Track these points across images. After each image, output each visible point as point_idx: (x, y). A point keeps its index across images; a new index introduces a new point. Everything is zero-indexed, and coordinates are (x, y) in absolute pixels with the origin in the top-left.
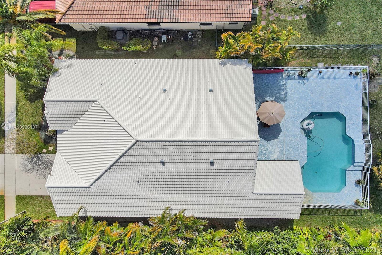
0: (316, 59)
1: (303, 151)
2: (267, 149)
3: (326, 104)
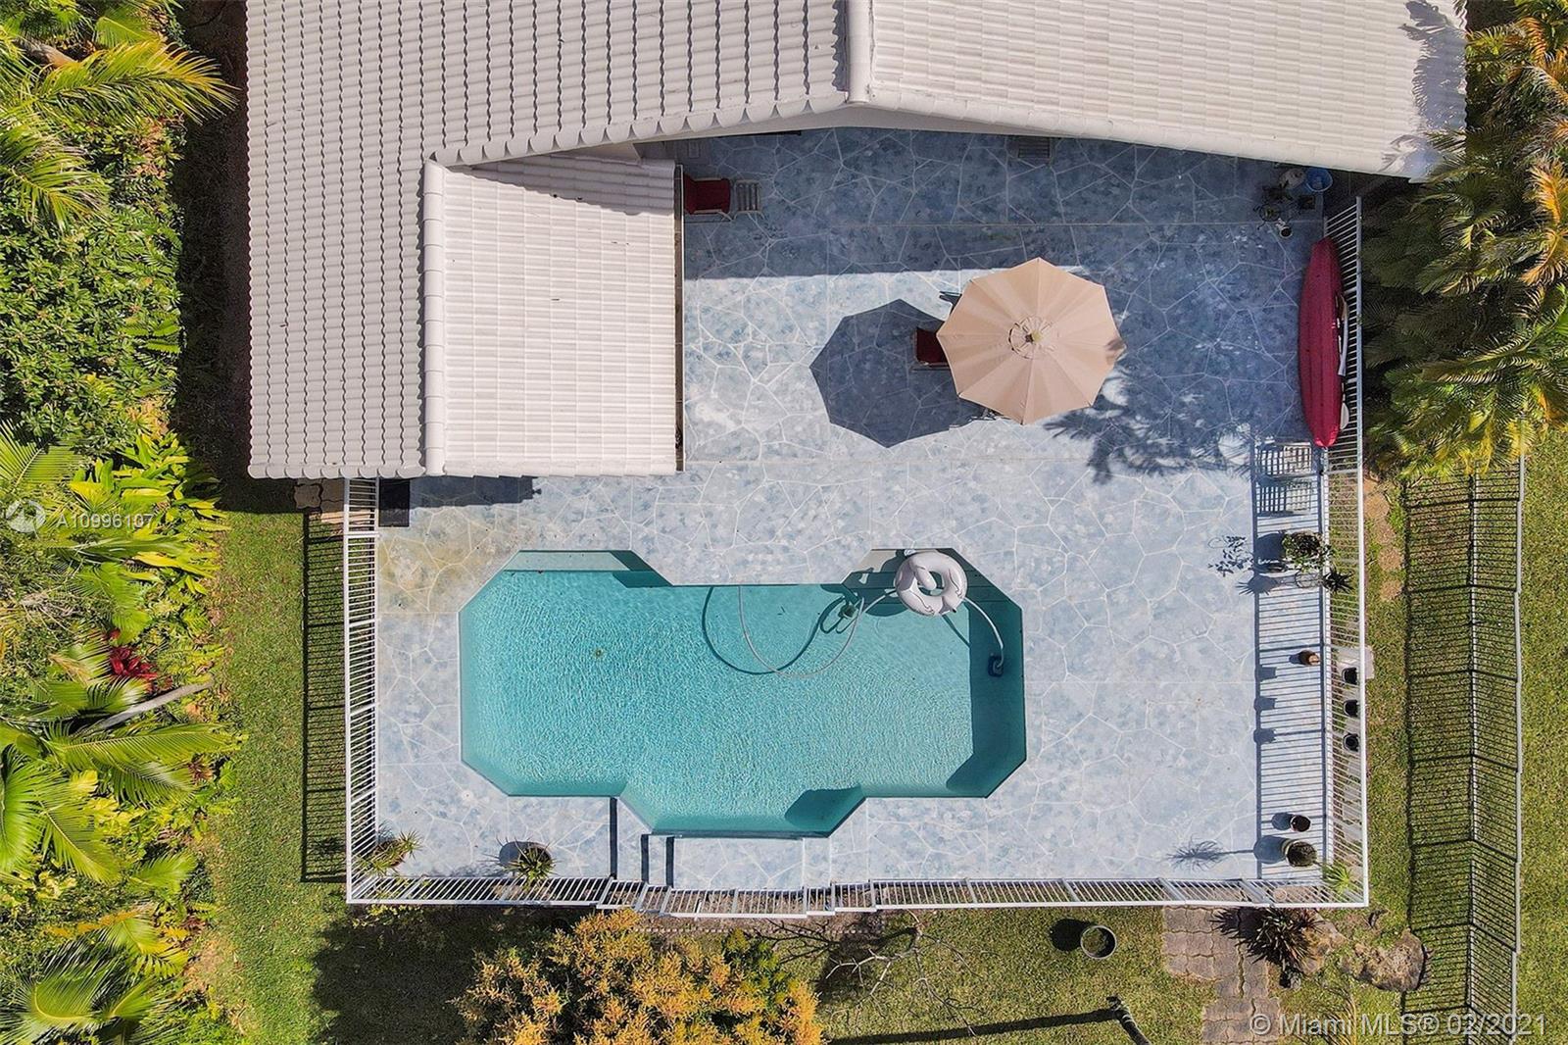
0: (1398, 635)
1: (745, 562)
2: (757, 367)
3: (1077, 688)
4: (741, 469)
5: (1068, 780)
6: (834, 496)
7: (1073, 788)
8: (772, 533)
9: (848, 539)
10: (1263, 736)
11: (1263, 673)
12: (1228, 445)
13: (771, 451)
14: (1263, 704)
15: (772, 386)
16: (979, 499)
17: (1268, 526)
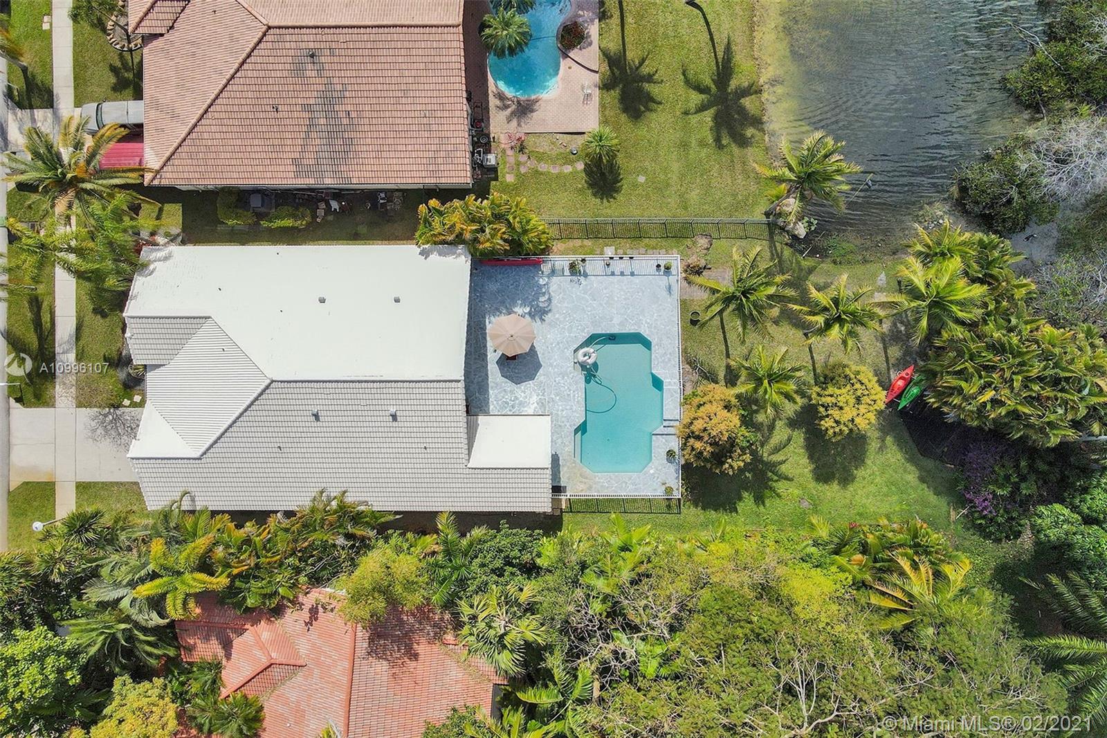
0: (601, 240)
1: (578, 402)
2: (516, 398)
3: (616, 321)
4: (549, 402)
5: (646, 322)
6: (557, 379)
7: (648, 321)
8: (568, 395)
9: (571, 376)
10: (632, 274)
11: (613, 274)
12: (541, 282)
13: (543, 395)
14: (622, 274)
15: (523, 394)
16: (558, 343)
17: (567, 272)
